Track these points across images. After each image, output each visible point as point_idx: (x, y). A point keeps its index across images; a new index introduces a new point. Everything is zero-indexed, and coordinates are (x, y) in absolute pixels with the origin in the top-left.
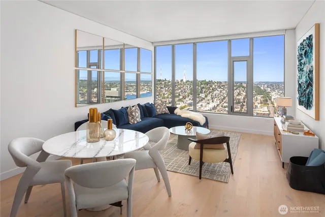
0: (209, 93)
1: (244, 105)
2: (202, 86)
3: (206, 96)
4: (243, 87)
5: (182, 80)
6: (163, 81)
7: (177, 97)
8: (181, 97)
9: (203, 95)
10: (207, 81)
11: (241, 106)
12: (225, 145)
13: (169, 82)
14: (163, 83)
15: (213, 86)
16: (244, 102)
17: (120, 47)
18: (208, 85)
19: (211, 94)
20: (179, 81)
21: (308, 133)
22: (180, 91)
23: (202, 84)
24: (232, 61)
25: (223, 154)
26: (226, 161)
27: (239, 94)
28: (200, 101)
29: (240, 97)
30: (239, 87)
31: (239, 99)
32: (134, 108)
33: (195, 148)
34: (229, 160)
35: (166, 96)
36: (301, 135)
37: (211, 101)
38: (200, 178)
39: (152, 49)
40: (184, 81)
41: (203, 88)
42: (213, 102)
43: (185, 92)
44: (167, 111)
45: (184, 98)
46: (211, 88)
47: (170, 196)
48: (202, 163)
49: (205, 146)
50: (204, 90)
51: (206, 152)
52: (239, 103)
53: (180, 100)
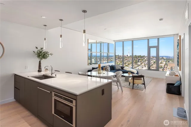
0: (143, 62)
1: (164, 69)
2: (139, 58)
3: (141, 64)
4: (164, 59)
5: (127, 56)
6: (117, 56)
7: (125, 64)
8: (127, 64)
9: (139, 63)
10: (142, 56)
11: (163, 69)
12: (142, 78)
13: (120, 56)
14: (117, 57)
15: (145, 58)
16: (165, 67)
17: (100, 43)
18: (142, 58)
19: (144, 63)
20: (126, 56)
21: (175, 76)
22: (126, 61)
23: (139, 57)
24: (149, 48)
25: (142, 81)
26: (143, 84)
27: (161, 63)
28: (138, 66)
29: (162, 65)
30: (161, 59)
31: (161, 66)
32: (107, 66)
33: (131, 79)
34: (144, 84)
35: (119, 63)
36: (174, 76)
37: (144, 67)
38: (133, 89)
39: (114, 43)
40: (129, 56)
41: (139, 59)
42: (145, 67)
43: (129, 62)
44: (121, 68)
45: (129, 64)
46: (144, 60)
47: (122, 92)
48: (134, 84)
49: (135, 78)
50: (140, 61)
51: (135, 80)
52: (161, 68)
53: (126, 66)
